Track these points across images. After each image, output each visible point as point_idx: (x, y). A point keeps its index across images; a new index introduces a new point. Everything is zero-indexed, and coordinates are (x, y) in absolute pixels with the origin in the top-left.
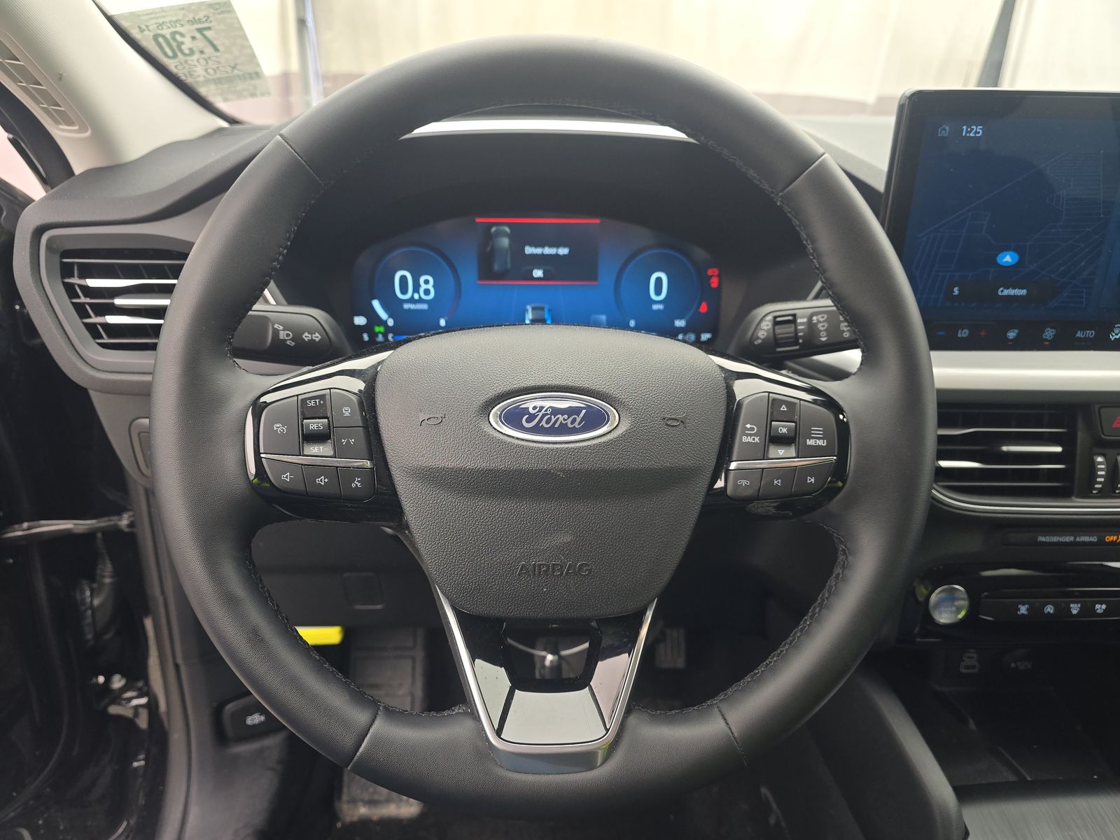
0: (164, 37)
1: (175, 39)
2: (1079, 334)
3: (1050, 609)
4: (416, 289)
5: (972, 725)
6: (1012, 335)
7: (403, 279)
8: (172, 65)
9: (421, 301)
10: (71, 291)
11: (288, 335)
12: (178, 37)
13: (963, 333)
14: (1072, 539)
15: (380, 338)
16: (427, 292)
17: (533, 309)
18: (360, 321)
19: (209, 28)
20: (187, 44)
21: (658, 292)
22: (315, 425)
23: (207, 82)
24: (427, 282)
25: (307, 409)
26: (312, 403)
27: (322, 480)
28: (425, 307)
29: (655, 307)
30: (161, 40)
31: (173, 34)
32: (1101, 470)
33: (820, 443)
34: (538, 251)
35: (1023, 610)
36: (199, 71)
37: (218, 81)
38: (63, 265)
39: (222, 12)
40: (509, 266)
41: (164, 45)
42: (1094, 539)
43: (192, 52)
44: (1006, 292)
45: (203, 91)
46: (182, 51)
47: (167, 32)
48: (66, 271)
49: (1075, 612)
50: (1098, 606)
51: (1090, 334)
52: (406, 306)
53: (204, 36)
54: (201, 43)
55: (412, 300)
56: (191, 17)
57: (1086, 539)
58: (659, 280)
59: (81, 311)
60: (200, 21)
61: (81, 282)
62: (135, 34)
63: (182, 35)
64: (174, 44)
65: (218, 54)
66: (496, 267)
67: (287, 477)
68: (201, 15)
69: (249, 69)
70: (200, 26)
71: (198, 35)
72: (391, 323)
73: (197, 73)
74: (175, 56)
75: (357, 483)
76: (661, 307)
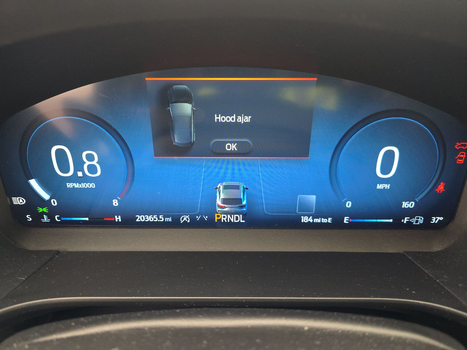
4: (79, 165)
7: (60, 154)
9: (85, 179)
15: (46, 219)
16: (93, 169)
17: (226, 187)
18: (18, 201)
21: (386, 169)
28: (92, 185)
29: (380, 187)
34: (231, 119)
40: (193, 139)
52: (69, 185)
55: (74, 179)
58: (390, 155)
66: (177, 140)
72: (54, 203)
76: (387, 186)
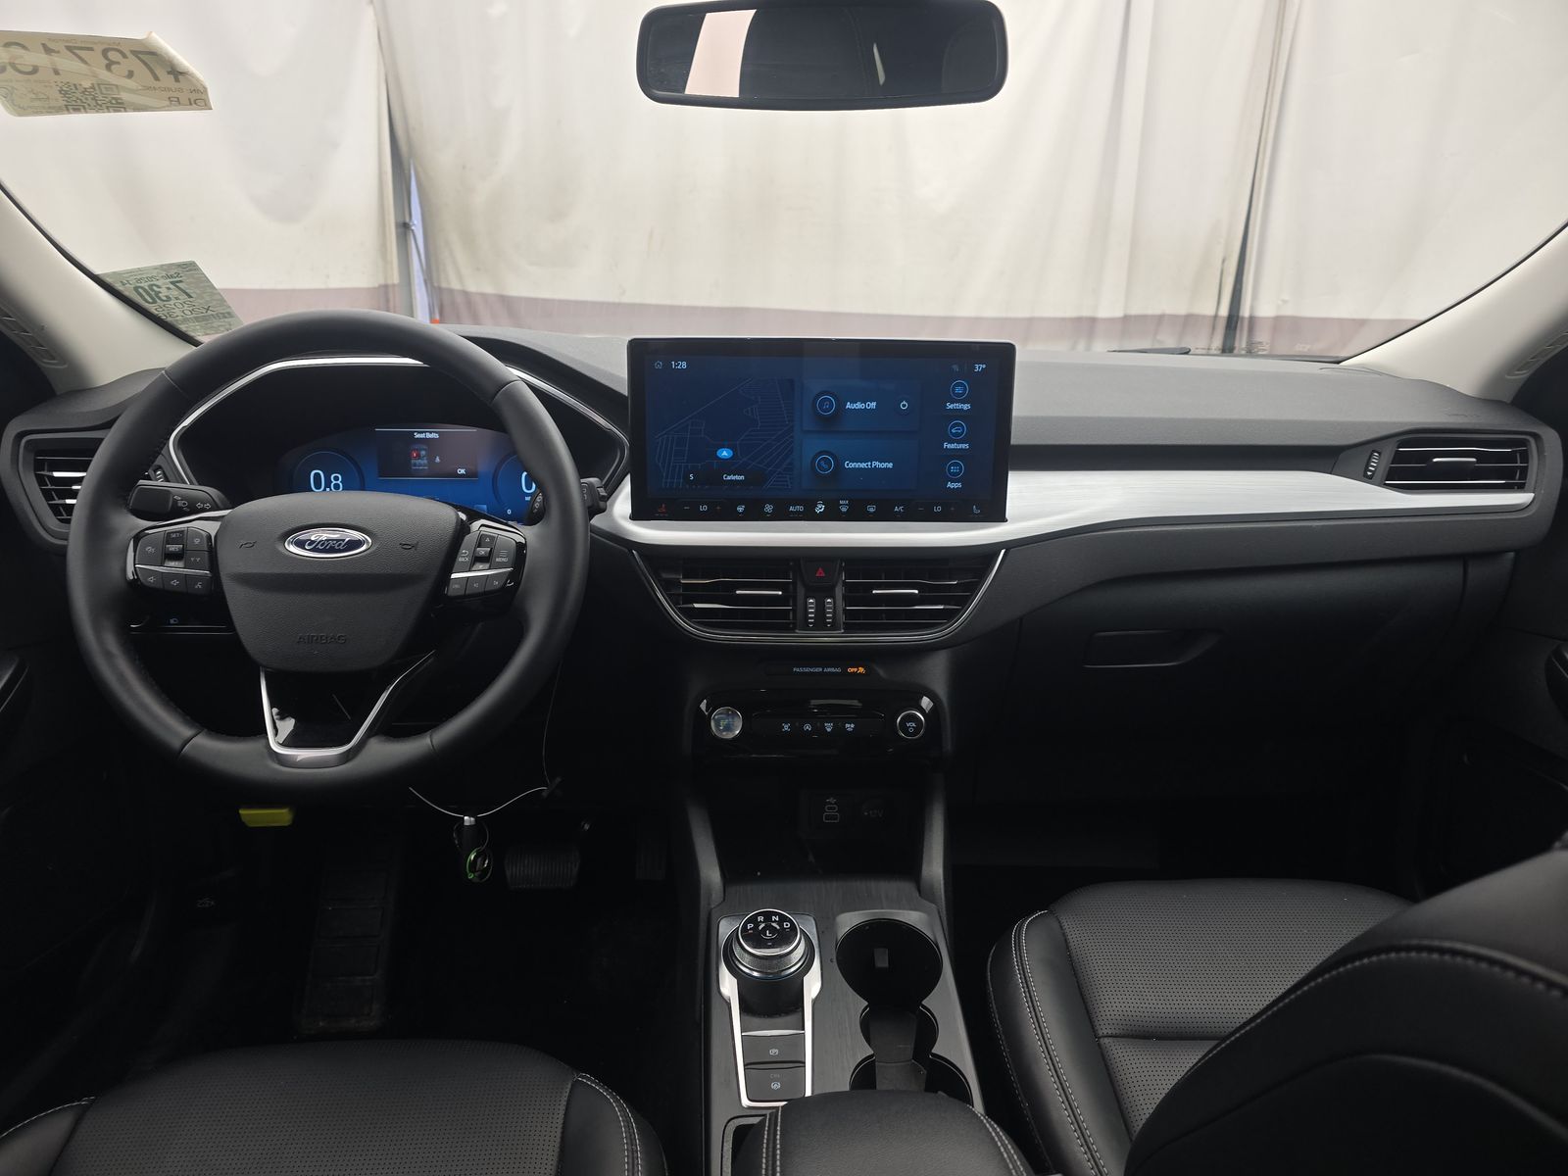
0: (142, 288)
1: (153, 290)
2: (791, 509)
3: (808, 727)
4: (328, 484)
5: (811, 858)
6: (740, 509)
7: (317, 476)
8: (152, 308)
10: (41, 480)
11: (184, 504)
12: (155, 288)
13: (704, 508)
14: (821, 670)
16: (337, 486)
19: (181, 281)
20: (164, 293)
21: (529, 487)
22: (173, 548)
23: (185, 320)
24: (336, 479)
25: (169, 539)
26: (174, 536)
27: (175, 583)
29: (527, 499)
30: (140, 290)
31: (151, 286)
32: (811, 608)
33: (504, 560)
35: (786, 727)
36: (177, 312)
37: (197, 319)
38: (36, 461)
39: (191, 270)
41: (144, 294)
42: (839, 670)
43: (169, 298)
44: (729, 478)
45: (183, 328)
46: (160, 298)
47: (145, 285)
48: (38, 466)
49: (829, 730)
50: (847, 725)
51: (800, 508)
53: (177, 287)
54: (175, 293)
56: (164, 274)
57: (833, 670)
59: (47, 495)
60: (172, 277)
61: (48, 474)
62: (119, 287)
63: (158, 287)
64: (153, 293)
65: (191, 299)
67: (151, 579)
68: (172, 272)
69: (221, 310)
70: (172, 280)
71: (171, 286)
73: (177, 314)
74: (154, 302)
75: (199, 585)
